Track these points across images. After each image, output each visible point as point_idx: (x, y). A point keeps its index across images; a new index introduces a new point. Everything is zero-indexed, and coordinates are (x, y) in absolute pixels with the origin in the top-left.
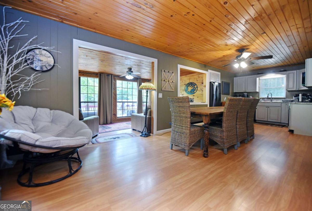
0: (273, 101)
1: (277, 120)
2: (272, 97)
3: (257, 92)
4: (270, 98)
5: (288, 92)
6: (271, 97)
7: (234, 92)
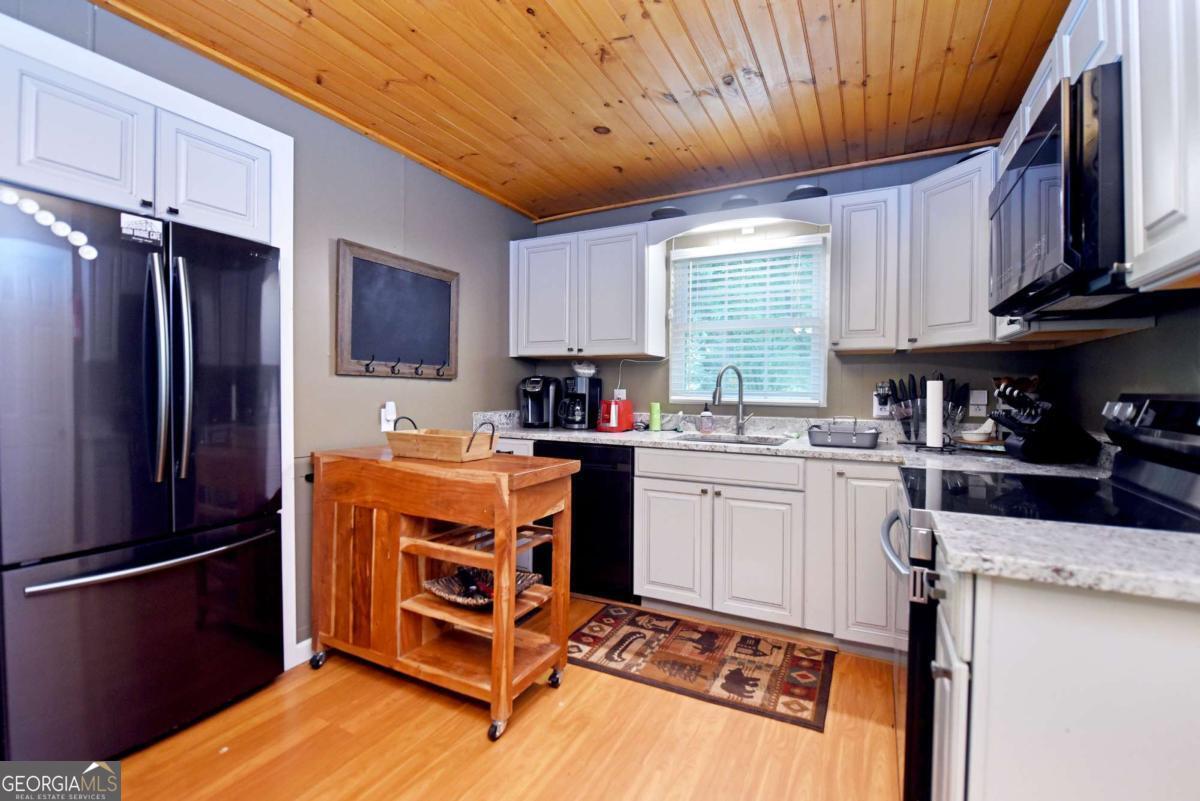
0: (751, 433)
1: (780, 606)
2: (746, 399)
3: (655, 361)
4: (730, 409)
5: (837, 363)
6: (735, 399)
7: (513, 354)
